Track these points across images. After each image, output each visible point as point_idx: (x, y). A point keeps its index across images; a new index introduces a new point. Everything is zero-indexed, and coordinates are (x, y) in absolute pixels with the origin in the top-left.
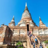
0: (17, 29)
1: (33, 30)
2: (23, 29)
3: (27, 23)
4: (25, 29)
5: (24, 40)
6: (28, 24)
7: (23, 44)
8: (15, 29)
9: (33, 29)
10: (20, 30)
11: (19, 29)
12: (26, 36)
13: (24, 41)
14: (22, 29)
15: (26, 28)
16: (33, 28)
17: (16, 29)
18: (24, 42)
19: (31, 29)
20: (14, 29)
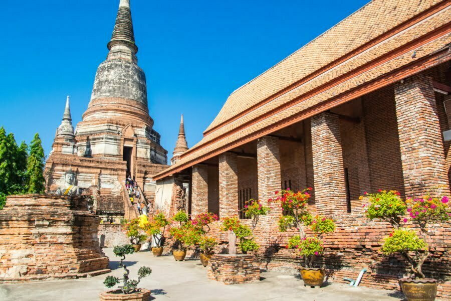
0: (89, 167)
1: (144, 178)
2: (111, 169)
3: (126, 139)
4: (120, 172)
5: (116, 207)
6: (128, 144)
7: (112, 218)
8: (83, 167)
9: (146, 173)
10: (100, 174)
11: (98, 171)
12: (120, 197)
13: (118, 211)
14: (108, 172)
15: (122, 170)
16: (147, 169)
17: (86, 167)
18: (116, 214)
19: (140, 172)
20: (80, 170)
